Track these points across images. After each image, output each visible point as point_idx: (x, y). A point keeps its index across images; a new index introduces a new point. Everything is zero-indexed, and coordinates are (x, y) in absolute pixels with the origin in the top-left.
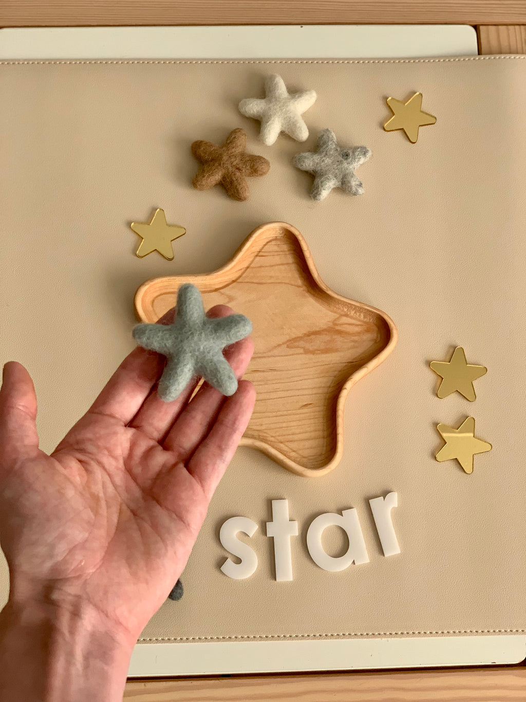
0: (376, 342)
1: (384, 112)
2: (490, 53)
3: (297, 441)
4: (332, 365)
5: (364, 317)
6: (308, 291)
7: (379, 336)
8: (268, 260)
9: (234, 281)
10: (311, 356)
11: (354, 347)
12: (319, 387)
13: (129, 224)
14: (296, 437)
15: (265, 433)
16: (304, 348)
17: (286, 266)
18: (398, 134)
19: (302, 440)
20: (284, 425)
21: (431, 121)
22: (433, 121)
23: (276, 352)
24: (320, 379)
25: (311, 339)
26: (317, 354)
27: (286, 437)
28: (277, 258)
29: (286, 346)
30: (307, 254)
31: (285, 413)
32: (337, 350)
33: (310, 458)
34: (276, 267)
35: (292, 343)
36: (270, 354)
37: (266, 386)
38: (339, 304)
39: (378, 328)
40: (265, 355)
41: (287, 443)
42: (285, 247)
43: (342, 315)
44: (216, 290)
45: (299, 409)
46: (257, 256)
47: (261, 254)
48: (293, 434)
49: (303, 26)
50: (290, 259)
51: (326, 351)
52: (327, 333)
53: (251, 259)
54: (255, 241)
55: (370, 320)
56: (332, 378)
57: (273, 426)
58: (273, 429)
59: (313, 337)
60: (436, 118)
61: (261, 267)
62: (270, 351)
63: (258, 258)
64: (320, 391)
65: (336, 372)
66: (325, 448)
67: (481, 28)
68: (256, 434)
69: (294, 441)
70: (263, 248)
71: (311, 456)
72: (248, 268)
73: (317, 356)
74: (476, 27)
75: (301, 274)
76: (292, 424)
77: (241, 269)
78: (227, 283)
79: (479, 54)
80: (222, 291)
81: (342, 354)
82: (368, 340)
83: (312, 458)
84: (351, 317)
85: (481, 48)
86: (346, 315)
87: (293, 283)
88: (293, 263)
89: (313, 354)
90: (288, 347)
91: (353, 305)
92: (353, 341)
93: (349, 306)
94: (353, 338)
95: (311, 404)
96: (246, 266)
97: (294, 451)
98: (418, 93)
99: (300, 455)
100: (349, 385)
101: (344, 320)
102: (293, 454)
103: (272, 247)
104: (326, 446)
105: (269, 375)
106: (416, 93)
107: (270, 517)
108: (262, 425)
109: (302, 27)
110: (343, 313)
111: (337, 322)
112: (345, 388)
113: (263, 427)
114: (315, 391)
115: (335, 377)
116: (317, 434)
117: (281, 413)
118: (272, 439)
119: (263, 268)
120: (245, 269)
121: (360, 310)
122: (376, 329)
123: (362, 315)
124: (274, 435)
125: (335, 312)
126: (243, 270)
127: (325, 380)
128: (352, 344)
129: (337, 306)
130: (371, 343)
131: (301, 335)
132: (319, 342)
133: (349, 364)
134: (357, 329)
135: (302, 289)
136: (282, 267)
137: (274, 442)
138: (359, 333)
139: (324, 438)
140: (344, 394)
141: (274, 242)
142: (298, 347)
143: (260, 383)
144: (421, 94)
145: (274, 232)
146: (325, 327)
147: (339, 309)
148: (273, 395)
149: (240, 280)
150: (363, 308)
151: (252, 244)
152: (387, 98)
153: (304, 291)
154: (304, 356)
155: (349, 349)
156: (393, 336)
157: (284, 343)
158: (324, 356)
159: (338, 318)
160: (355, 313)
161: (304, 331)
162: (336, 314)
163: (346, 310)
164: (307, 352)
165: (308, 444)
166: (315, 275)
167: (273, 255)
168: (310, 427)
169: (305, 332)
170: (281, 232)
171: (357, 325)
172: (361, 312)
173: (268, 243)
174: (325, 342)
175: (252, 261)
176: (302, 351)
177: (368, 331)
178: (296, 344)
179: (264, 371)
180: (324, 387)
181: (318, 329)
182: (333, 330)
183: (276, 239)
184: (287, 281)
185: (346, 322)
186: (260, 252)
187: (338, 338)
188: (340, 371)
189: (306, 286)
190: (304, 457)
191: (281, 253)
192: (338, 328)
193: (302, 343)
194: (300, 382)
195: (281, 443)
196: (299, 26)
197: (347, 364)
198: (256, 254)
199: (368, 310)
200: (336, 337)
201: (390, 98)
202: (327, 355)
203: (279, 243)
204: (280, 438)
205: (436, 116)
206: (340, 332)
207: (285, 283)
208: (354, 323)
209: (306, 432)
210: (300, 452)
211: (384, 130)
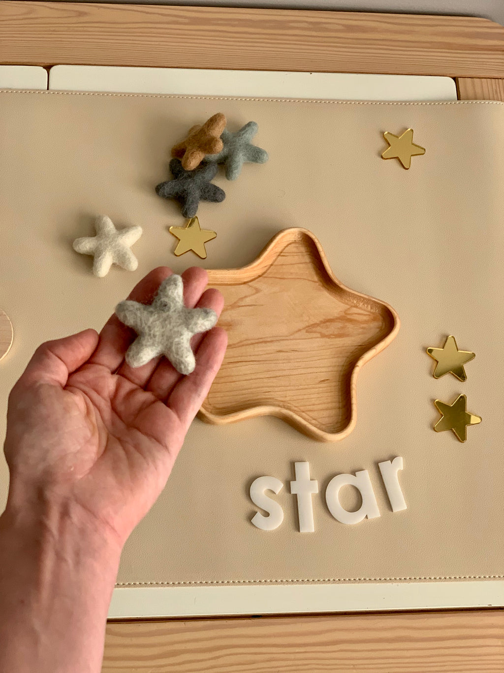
0: (381, 330)
1: (382, 144)
2: (468, 99)
3: (316, 411)
4: (344, 348)
5: (371, 308)
6: (323, 286)
7: (384, 324)
8: (289, 259)
9: (260, 276)
10: (327, 340)
11: (363, 333)
12: (335, 366)
13: (168, 228)
14: (315, 407)
15: (288, 403)
16: (320, 333)
17: (304, 265)
18: (393, 162)
19: (321, 410)
20: (305, 397)
21: (421, 152)
22: (422, 151)
23: (297, 335)
24: (335, 360)
25: (327, 325)
26: (332, 338)
27: (307, 407)
28: (296, 258)
29: (305, 331)
30: (322, 254)
31: (306, 386)
32: (347, 336)
33: (328, 425)
34: (296, 266)
35: (310, 328)
36: (292, 337)
37: (289, 364)
38: (349, 296)
39: (383, 317)
40: (287, 338)
41: (308, 413)
42: (303, 249)
43: (352, 306)
44: (245, 283)
45: (318, 384)
46: (279, 255)
47: (282, 254)
48: (314, 405)
49: (313, 73)
50: (307, 259)
51: (340, 336)
52: (340, 321)
53: (274, 259)
54: (278, 243)
55: (376, 311)
56: (345, 359)
57: (295, 398)
58: (296, 400)
59: (328, 323)
60: (425, 150)
61: (282, 265)
62: (291, 335)
63: (280, 258)
64: (336, 369)
65: (349, 354)
66: (341, 417)
67: (459, 79)
68: (281, 404)
69: (314, 411)
70: (284, 249)
71: (328, 424)
72: (272, 265)
73: (332, 340)
74: (455, 79)
75: (316, 271)
76: (312, 396)
77: (266, 266)
78: (254, 278)
79: (458, 100)
80: (250, 284)
81: (353, 338)
82: (374, 327)
83: (330, 425)
84: (360, 308)
85: (460, 96)
86: (356, 307)
87: (310, 279)
88: (310, 262)
89: (329, 338)
90: (307, 332)
91: (362, 297)
92: (362, 328)
93: (359, 298)
94: (363, 325)
95: (327, 380)
96: (270, 264)
97: (315, 419)
98: (409, 129)
99: (320, 423)
100: (360, 363)
101: (355, 310)
102: (314, 422)
103: (292, 248)
104: (342, 416)
105: (292, 355)
106: (407, 129)
107: (293, 477)
108: (286, 397)
109: (311, 74)
110: (353, 305)
111: (349, 312)
112: (358, 366)
113: (287, 399)
114: (330, 369)
115: (348, 357)
116: (334, 405)
117: (302, 387)
118: (296, 409)
119: (284, 267)
120: (269, 266)
121: (367, 301)
122: (381, 318)
123: (369, 306)
124: (297, 405)
125: (347, 304)
126: (267, 268)
127: (340, 360)
128: (361, 330)
129: (348, 299)
130: (378, 330)
131: (318, 322)
132: (333, 328)
133: (360, 347)
134: (365, 318)
135: (318, 284)
136: (301, 266)
137: (298, 411)
138: (366, 322)
139: (339, 408)
140: (357, 370)
141: (293, 244)
142: (315, 332)
143: (284, 361)
144: (412, 130)
145: (294, 236)
146: (338, 316)
147: (350, 301)
148: (295, 372)
149: (264, 276)
150: (371, 300)
151: (275, 246)
152: (383, 133)
153: (319, 285)
154: (322, 339)
155: (359, 334)
156: (396, 323)
157: (304, 328)
158: (338, 339)
159: (349, 309)
160: (363, 304)
161: (321, 318)
162: (346, 305)
163: (355, 302)
164: (323, 336)
165: (326, 413)
166: (330, 271)
167: (293, 256)
168: (327, 399)
169: (321, 320)
170: (300, 236)
171: (365, 315)
172: (369, 304)
173: (288, 245)
174: (338, 329)
175: (275, 260)
176: (319, 335)
177: (374, 319)
178: (314, 329)
179: (287, 352)
180: (338, 366)
181: (332, 318)
182: (345, 318)
183: (295, 242)
184: (305, 277)
185: (356, 312)
186: (281, 252)
187: (349, 326)
188: (352, 353)
189: (321, 281)
190: (323, 425)
191: (300, 254)
192: (349, 317)
193: (318, 329)
194: (318, 361)
195: (303, 412)
196: (309, 73)
197: (356, 347)
198: (278, 254)
199: (374, 302)
200: (347, 324)
201: (386, 133)
202: (341, 339)
203: (297, 245)
204: (302, 408)
205: (425, 148)
206: (350, 321)
207: (304, 279)
208: (363, 313)
209: (324, 403)
210: (320, 420)
211: (382, 157)
